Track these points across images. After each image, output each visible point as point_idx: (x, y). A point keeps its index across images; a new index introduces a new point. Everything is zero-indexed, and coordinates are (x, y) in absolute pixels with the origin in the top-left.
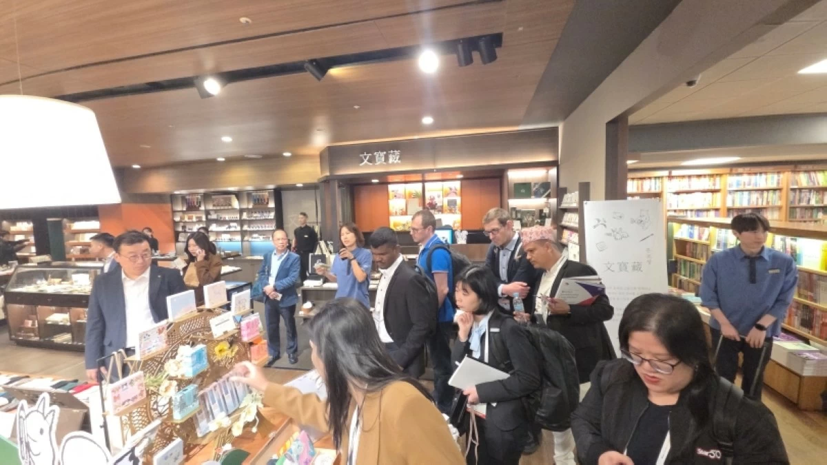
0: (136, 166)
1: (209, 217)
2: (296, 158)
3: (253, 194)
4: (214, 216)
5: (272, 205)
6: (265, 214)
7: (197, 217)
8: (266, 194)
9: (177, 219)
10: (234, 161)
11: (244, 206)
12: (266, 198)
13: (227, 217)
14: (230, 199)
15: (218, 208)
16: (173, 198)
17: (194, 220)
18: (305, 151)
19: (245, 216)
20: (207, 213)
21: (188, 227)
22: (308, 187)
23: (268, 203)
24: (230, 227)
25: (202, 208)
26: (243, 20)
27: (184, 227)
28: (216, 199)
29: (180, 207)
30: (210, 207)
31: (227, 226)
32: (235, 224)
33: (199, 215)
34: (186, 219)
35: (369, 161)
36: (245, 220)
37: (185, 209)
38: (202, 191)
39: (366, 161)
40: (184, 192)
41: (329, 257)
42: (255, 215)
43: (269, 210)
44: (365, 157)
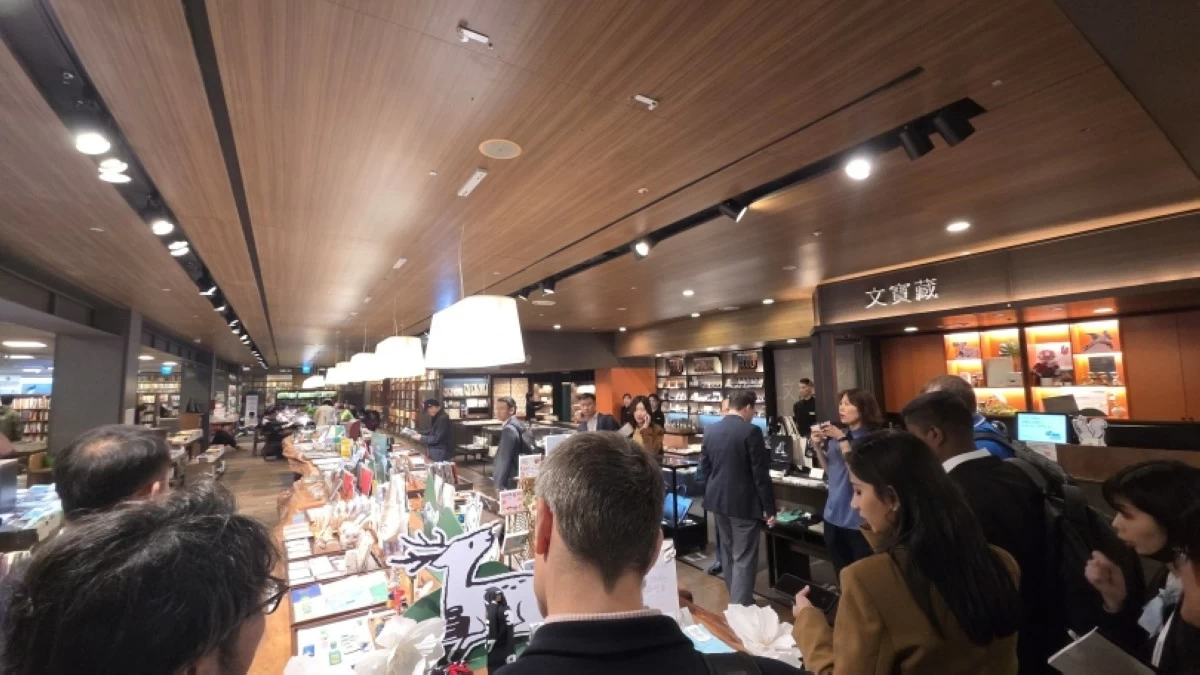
0: (623, 329)
1: (691, 384)
2: (781, 306)
3: (739, 355)
4: (695, 383)
5: (760, 369)
6: (753, 382)
7: (679, 384)
8: (754, 355)
9: (661, 386)
10: (710, 316)
11: (729, 371)
12: (754, 360)
13: (709, 384)
14: (712, 362)
15: (700, 373)
16: (657, 362)
17: (677, 387)
18: (790, 294)
19: (729, 384)
20: (689, 378)
21: (671, 394)
22: (802, 344)
23: (756, 367)
24: (712, 397)
25: (685, 373)
26: (641, 191)
27: (667, 395)
28: (699, 362)
29: (664, 372)
30: (692, 372)
31: (709, 395)
32: (718, 394)
33: (681, 381)
34: (669, 387)
35: (881, 300)
36: (729, 389)
37: (668, 374)
38: (683, 352)
39: (875, 301)
40: (667, 354)
41: (798, 440)
42: (741, 382)
43: (757, 376)
44: (875, 295)
